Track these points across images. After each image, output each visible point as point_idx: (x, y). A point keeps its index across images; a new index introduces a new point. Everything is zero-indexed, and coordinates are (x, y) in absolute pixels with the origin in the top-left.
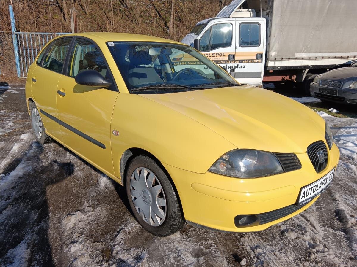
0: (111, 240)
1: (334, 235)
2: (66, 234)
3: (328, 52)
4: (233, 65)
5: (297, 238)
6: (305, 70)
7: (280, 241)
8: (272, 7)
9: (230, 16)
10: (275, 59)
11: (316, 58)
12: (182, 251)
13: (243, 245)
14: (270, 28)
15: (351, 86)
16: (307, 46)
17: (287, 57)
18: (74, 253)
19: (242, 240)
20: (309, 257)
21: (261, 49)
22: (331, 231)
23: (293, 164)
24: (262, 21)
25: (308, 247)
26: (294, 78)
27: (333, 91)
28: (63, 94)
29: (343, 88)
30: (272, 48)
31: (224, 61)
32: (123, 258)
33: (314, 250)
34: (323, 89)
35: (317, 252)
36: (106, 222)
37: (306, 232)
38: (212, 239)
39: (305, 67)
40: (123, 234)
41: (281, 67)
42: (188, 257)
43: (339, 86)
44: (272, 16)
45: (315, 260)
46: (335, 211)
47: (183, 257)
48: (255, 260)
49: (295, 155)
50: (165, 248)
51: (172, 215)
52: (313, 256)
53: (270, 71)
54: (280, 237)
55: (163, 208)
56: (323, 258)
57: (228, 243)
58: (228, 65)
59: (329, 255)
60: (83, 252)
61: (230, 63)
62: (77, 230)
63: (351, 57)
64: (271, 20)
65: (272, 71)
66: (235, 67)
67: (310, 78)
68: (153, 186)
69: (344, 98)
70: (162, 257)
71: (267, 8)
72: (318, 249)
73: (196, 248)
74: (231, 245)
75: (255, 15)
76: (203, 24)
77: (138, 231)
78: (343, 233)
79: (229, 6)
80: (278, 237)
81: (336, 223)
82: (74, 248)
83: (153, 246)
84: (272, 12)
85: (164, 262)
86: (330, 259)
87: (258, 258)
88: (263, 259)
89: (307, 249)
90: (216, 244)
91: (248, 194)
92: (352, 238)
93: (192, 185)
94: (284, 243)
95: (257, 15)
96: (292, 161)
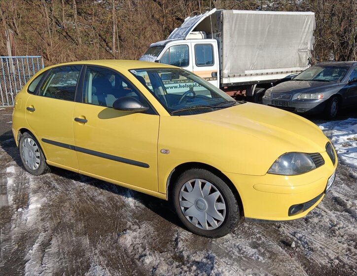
0: (174, 249)
1: (343, 216)
2: (130, 251)
3: (272, 68)
4: (192, 84)
5: (319, 221)
6: (254, 85)
7: (307, 226)
8: (222, 30)
9: (186, 38)
10: (229, 76)
11: (262, 74)
12: (240, 245)
13: (284, 233)
14: (222, 49)
15: (299, 97)
16: (253, 64)
17: (239, 75)
18: (149, 264)
19: (280, 229)
20: (335, 233)
21: (215, 68)
22: (339, 213)
23: (319, 161)
24: (213, 42)
25: (330, 226)
26: (244, 92)
27: (285, 102)
28: (84, 121)
29: (293, 100)
30: (225, 67)
31: (183, 80)
32: (196, 260)
33: (336, 228)
34: (275, 101)
35: (339, 229)
36: (158, 235)
37: (322, 216)
38: (259, 233)
39: (254, 83)
40: (181, 242)
41: (234, 83)
42: (249, 249)
43: (289, 98)
44: (222, 38)
45: (340, 234)
46: (333, 198)
47: (245, 250)
48: (299, 242)
49: (319, 154)
50: (225, 246)
51: (232, 215)
52: (337, 232)
53: (225, 88)
54: (306, 223)
55: (221, 211)
56: (345, 232)
57: (272, 234)
58: (187, 84)
59: (350, 229)
60: (158, 261)
61: (189, 82)
62: (138, 246)
63: (289, 72)
64: (222, 42)
65: (227, 88)
66: (194, 86)
67: (258, 92)
68: (210, 194)
69: (295, 108)
70: (228, 254)
71: (217, 31)
72: (339, 226)
73: (250, 241)
74: (275, 235)
75: (206, 37)
76: (160, 46)
77: (193, 237)
78: (347, 213)
79: (180, 29)
80: (304, 223)
81: (338, 207)
82: (148, 260)
83: (214, 247)
84: (222, 34)
85: (232, 257)
86: (351, 232)
87: (301, 241)
88: (306, 240)
89: (330, 228)
90: (264, 236)
91: (293, 188)
92: (356, 215)
93: (255, 187)
94: (310, 227)
95: (208, 36)
96: (318, 159)
